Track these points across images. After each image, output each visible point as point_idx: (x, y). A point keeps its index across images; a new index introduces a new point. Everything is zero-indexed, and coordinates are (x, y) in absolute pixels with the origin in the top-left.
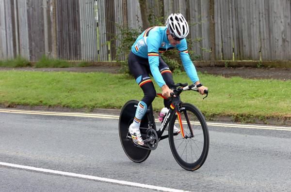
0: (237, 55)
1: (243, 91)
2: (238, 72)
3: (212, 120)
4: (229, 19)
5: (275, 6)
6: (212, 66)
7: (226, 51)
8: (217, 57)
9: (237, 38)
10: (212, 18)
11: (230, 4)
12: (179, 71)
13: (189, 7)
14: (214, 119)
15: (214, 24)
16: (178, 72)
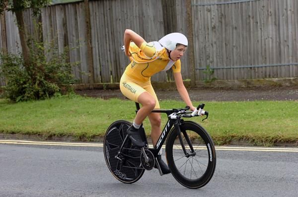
0: (115, 78)
1: (122, 112)
2: (117, 94)
3: (93, 141)
4: (106, 43)
5: (150, 30)
6: (92, 89)
7: (104, 74)
8: (96, 80)
9: (114, 61)
10: (89, 43)
11: (107, 29)
12: (59, 94)
13: (67, 32)
14: (94, 140)
15: (92, 48)
16: (58, 96)
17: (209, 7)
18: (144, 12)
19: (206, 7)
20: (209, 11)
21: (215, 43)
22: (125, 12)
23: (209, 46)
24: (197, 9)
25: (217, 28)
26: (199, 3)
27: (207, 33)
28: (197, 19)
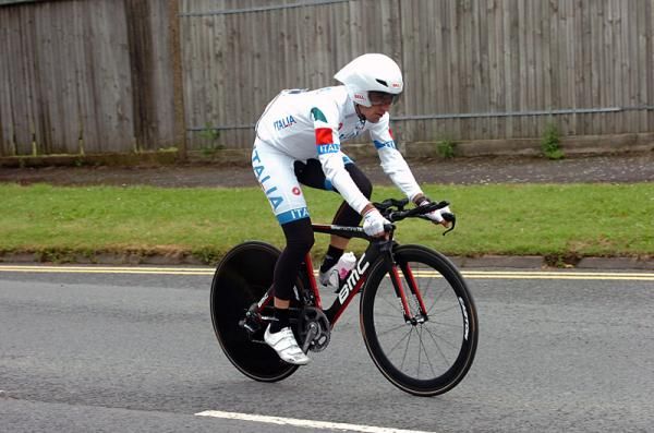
17: (210, 18)
18: (94, 27)
19: (204, 18)
20: (211, 25)
21: (222, 83)
22: (59, 28)
23: (210, 87)
24: (189, 21)
25: (224, 55)
26: (192, 11)
27: (206, 64)
28: (189, 39)
